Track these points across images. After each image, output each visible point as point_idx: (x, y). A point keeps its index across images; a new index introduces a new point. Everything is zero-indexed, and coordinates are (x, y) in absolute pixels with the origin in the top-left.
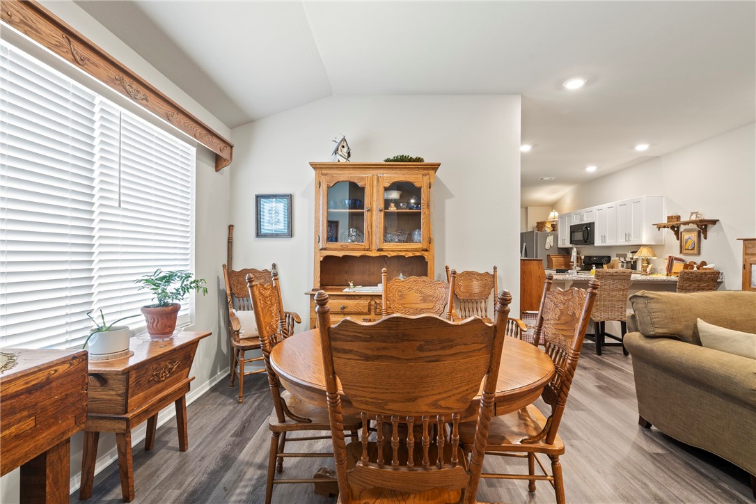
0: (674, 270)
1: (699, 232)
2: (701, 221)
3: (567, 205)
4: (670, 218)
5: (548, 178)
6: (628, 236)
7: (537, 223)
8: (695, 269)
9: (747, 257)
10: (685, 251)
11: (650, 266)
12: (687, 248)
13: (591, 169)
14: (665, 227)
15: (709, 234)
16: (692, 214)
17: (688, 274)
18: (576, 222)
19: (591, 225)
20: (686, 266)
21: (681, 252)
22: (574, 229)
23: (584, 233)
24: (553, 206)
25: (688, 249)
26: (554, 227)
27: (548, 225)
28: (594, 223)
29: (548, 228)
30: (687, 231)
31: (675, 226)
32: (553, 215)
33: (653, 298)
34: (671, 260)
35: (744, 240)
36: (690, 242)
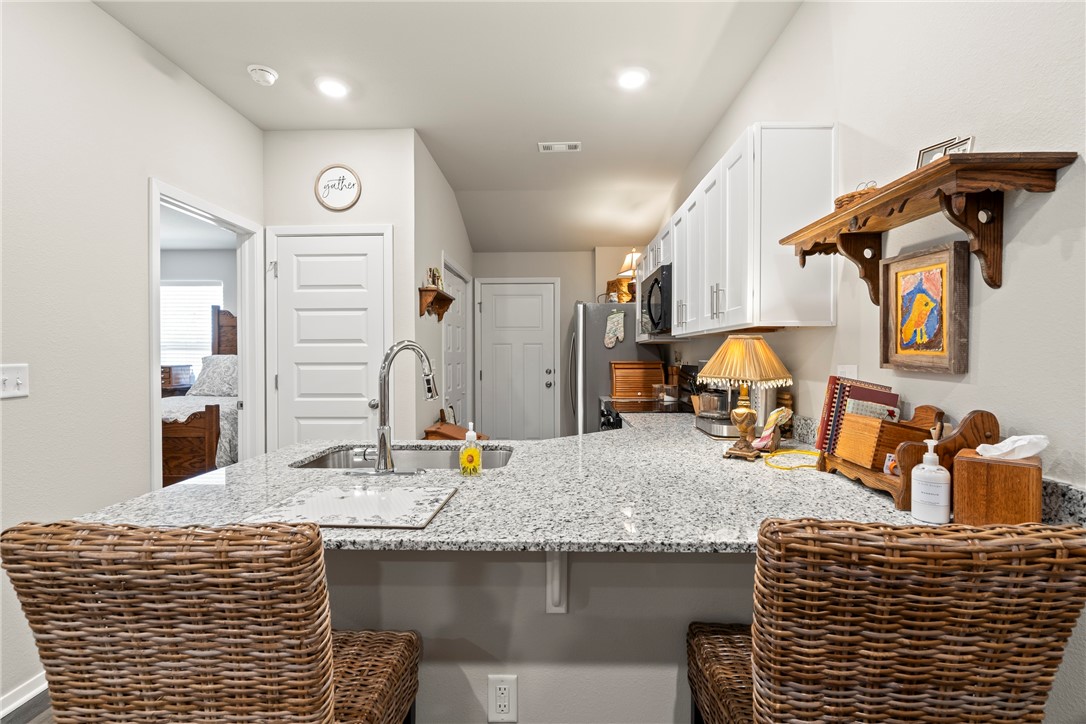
0: (841, 451)
1: (962, 252)
5: (562, 146)
7: (608, 284)
10: (903, 355)
12: (908, 335)
14: (822, 248)
15: (1017, 253)
21: (885, 360)
25: (911, 345)
27: (622, 288)
29: (620, 296)
30: (913, 254)
31: (864, 236)
34: (840, 392)
36: (921, 307)
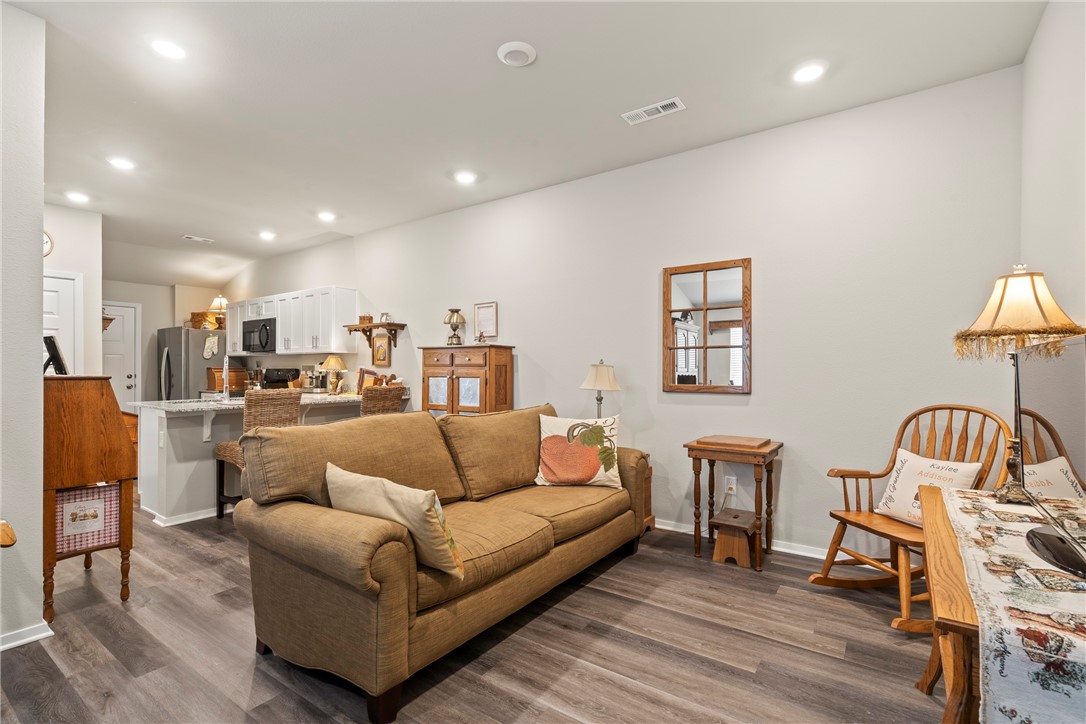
0: (364, 387)
1: (389, 339)
2: (390, 325)
3: (243, 288)
4: (362, 319)
5: (200, 239)
6: (315, 339)
7: (193, 315)
8: (384, 384)
9: (426, 369)
10: (377, 362)
11: (341, 382)
12: (378, 358)
13: (267, 236)
14: (356, 330)
15: (399, 340)
16: (383, 315)
17: (376, 390)
18: (251, 316)
19: (272, 322)
20: (378, 381)
21: (373, 364)
22: (249, 328)
23: (261, 334)
24: (222, 288)
25: (379, 360)
26: (220, 322)
27: (211, 319)
28: (274, 320)
29: (210, 324)
30: (379, 336)
31: (367, 329)
32: (219, 302)
33: (270, 439)
34: (363, 372)
35: (424, 349)
36: (381, 351)
